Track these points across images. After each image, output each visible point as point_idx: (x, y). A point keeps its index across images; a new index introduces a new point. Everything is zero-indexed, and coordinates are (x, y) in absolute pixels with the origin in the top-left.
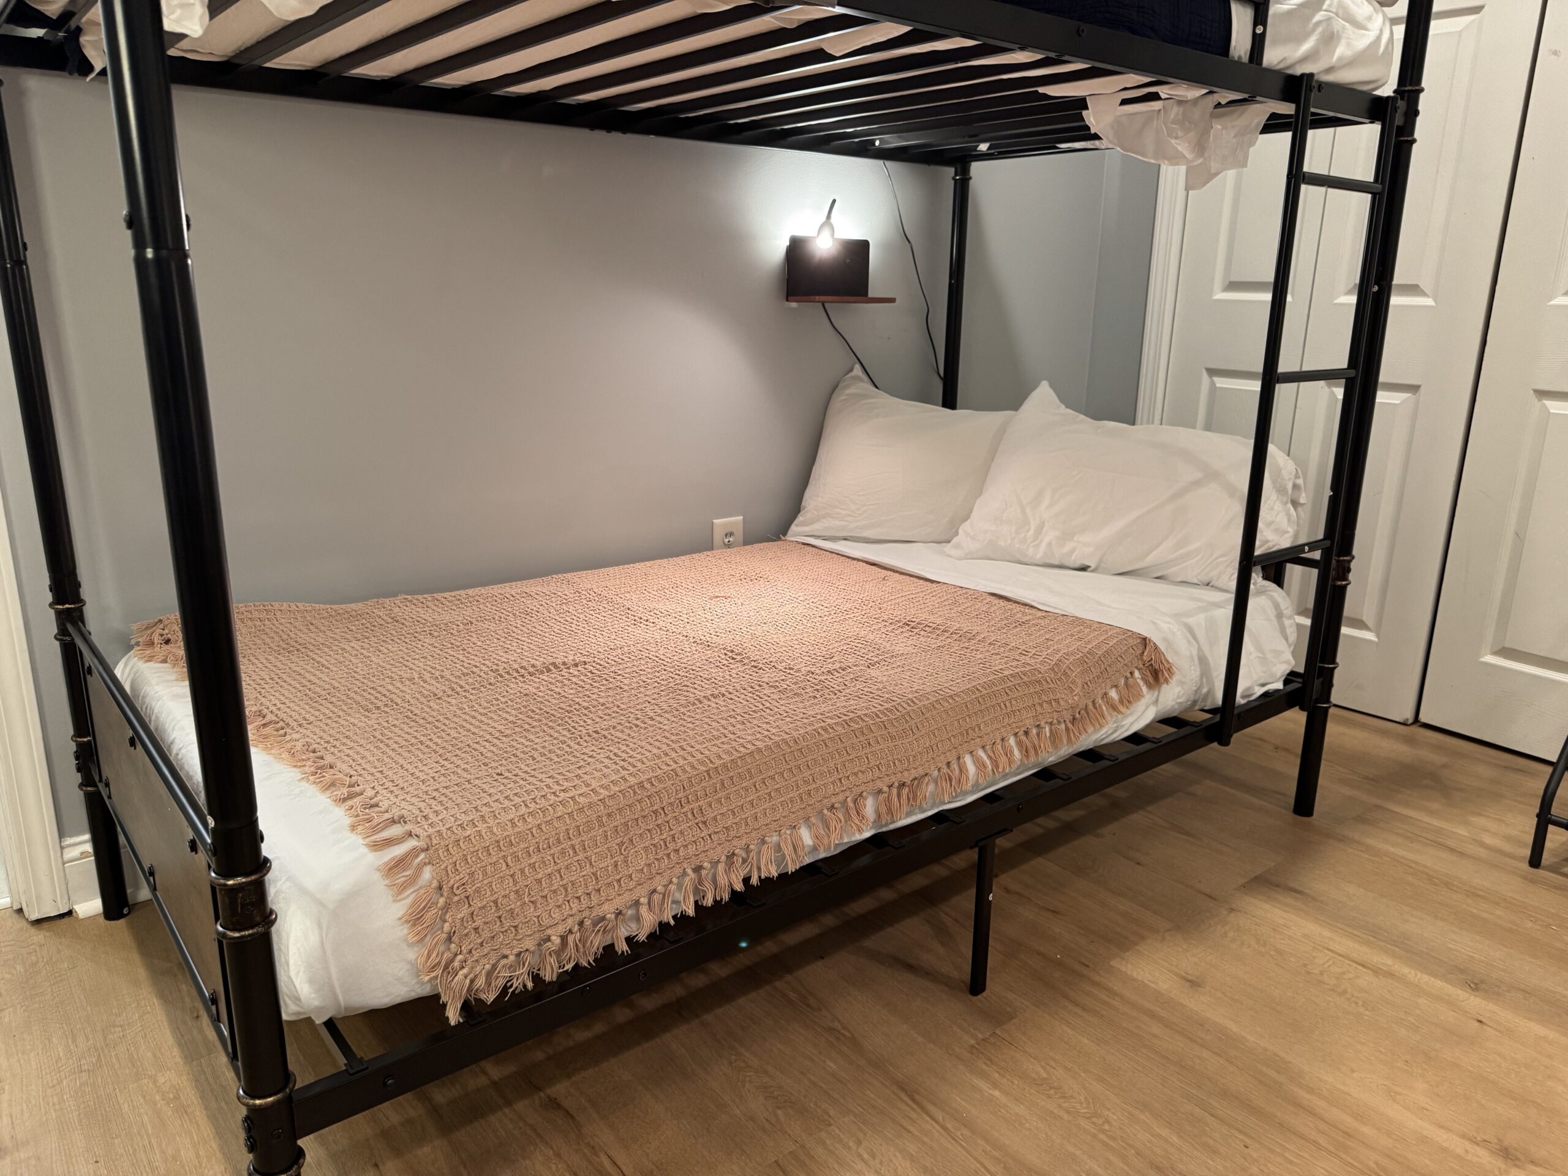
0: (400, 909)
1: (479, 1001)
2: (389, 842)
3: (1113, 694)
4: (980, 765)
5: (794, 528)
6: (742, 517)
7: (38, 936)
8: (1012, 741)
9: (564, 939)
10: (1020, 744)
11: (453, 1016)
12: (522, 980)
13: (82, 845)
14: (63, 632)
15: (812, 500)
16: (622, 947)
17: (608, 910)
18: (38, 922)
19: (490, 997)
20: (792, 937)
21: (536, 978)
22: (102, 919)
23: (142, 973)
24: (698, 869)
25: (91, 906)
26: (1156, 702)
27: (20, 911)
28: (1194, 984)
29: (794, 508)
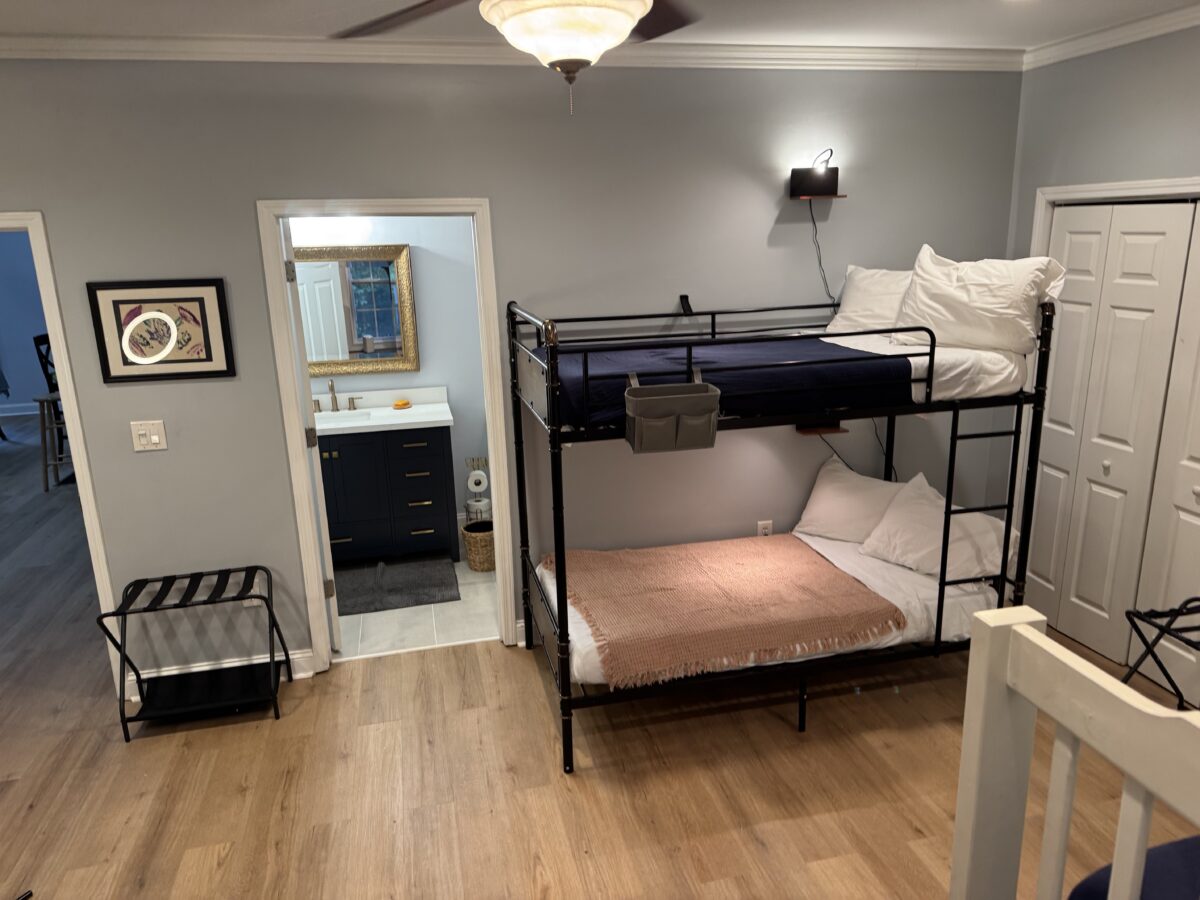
0: (600, 659)
1: (619, 688)
2: (599, 641)
3: (875, 630)
4: (803, 649)
5: (796, 528)
6: (771, 522)
7: (508, 651)
8: (819, 642)
9: (643, 676)
10: (822, 644)
11: (612, 689)
12: (631, 685)
13: (521, 623)
14: (523, 556)
15: (806, 517)
16: (660, 682)
17: (657, 671)
18: (508, 646)
19: (622, 687)
20: (744, 700)
21: (635, 685)
22: (525, 650)
23: (537, 669)
24: (686, 664)
25: (522, 644)
26: (902, 635)
27: (502, 642)
28: (888, 746)
29: (797, 520)
